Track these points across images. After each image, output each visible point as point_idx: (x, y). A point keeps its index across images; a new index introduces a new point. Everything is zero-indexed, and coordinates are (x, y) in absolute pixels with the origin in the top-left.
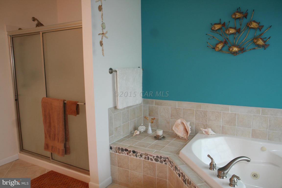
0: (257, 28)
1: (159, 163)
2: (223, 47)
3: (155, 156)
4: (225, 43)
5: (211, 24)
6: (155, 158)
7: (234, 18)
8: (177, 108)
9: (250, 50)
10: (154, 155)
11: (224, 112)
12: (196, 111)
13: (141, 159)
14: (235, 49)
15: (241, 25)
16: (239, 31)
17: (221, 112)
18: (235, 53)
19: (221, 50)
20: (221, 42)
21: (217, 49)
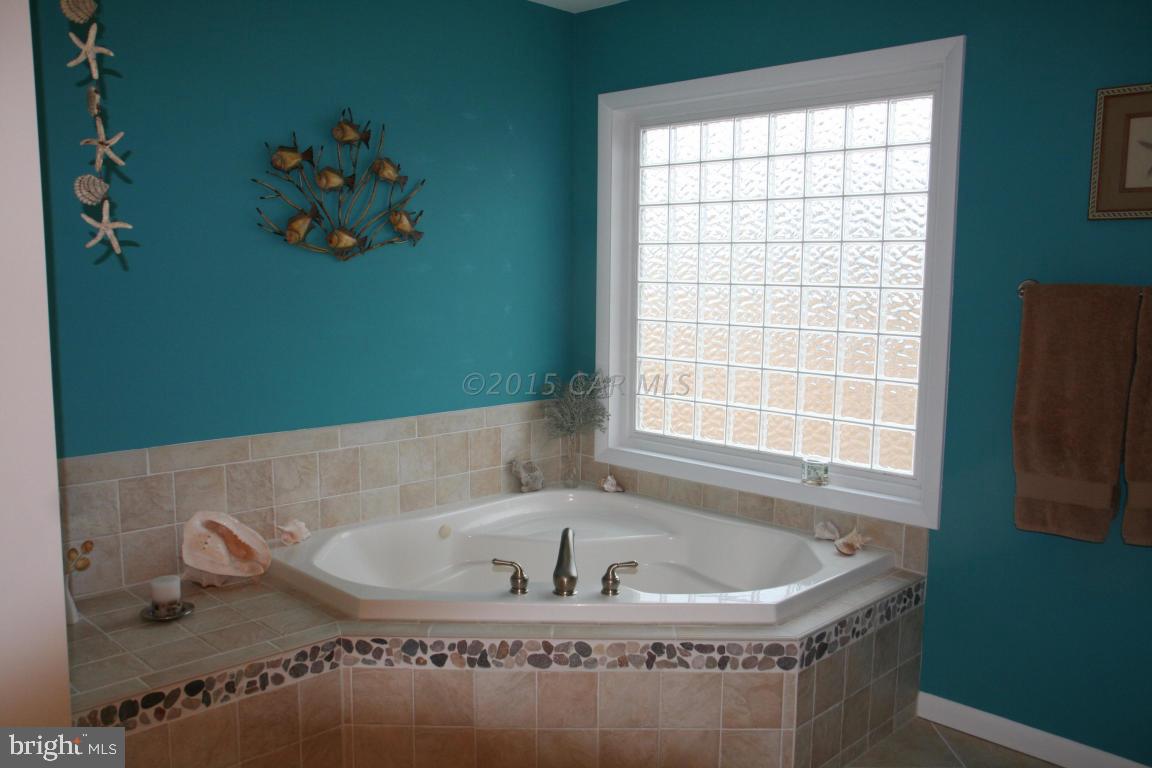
0: (395, 182)
1: (309, 675)
2: (310, 228)
3: (292, 655)
4: (316, 216)
5: (267, 145)
6: (293, 663)
7: (337, 140)
8: (151, 477)
9: (382, 244)
10: (286, 657)
11: (322, 451)
12: (228, 472)
13: (234, 699)
14: (347, 241)
15: (354, 166)
16: (350, 183)
17: (313, 456)
18: (343, 254)
19: (304, 240)
20: (302, 214)
21: (295, 238)
